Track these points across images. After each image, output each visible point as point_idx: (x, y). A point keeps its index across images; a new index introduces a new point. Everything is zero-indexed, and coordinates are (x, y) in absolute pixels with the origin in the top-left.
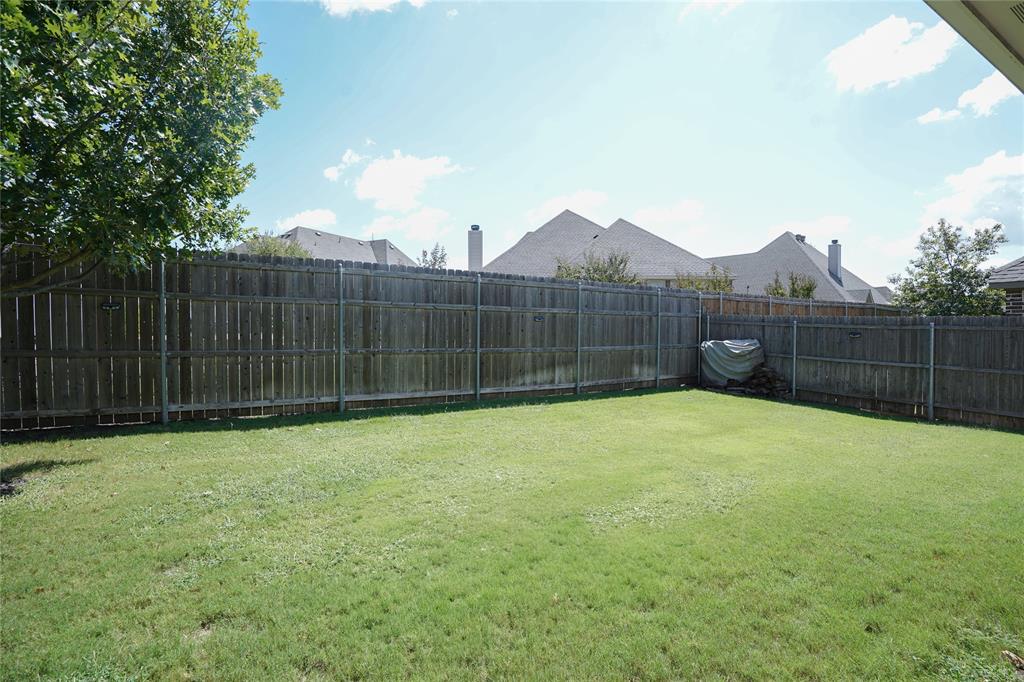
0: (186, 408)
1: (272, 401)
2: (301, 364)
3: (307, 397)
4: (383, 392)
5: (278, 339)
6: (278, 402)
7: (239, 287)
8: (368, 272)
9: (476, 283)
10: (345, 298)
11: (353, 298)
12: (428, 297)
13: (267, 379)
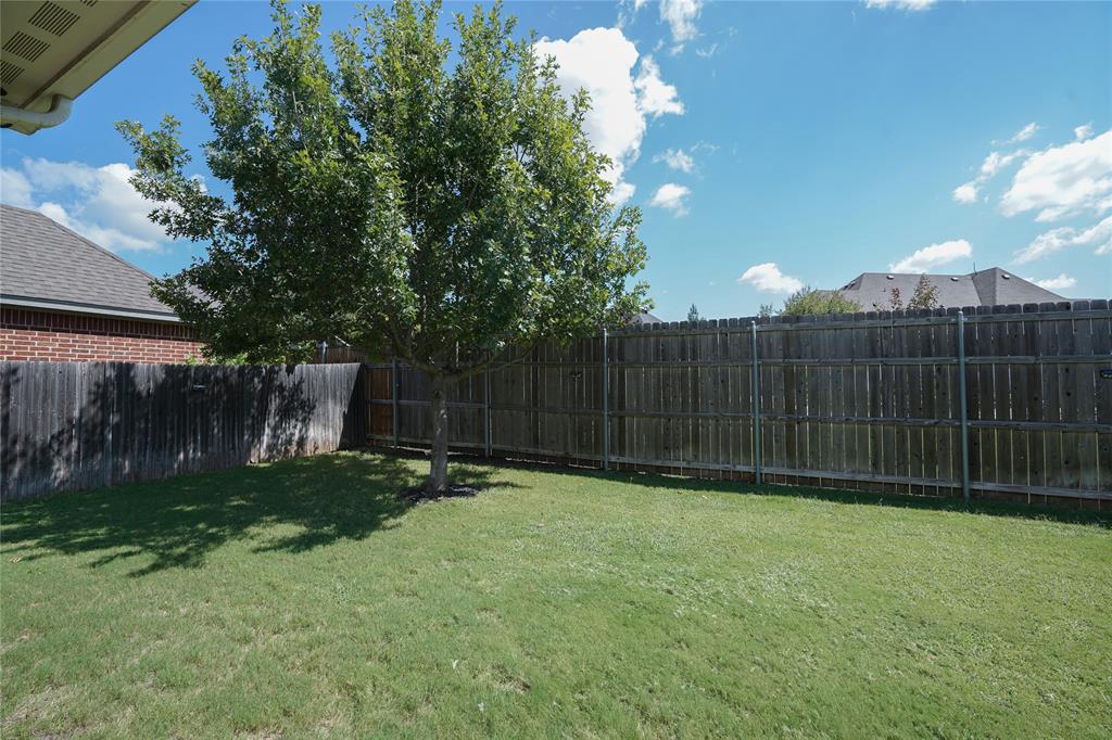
0: (622, 460)
1: (689, 463)
2: (717, 429)
3: (723, 463)
4: (812, 468)
5: (695, 402)
6: (694, 465)
7: (662, 355)
8: (787, 326)
9: (956, 324)
10: (760, 357)
11: (770, 358)
12: (873, 349)
13: (686, 441)
